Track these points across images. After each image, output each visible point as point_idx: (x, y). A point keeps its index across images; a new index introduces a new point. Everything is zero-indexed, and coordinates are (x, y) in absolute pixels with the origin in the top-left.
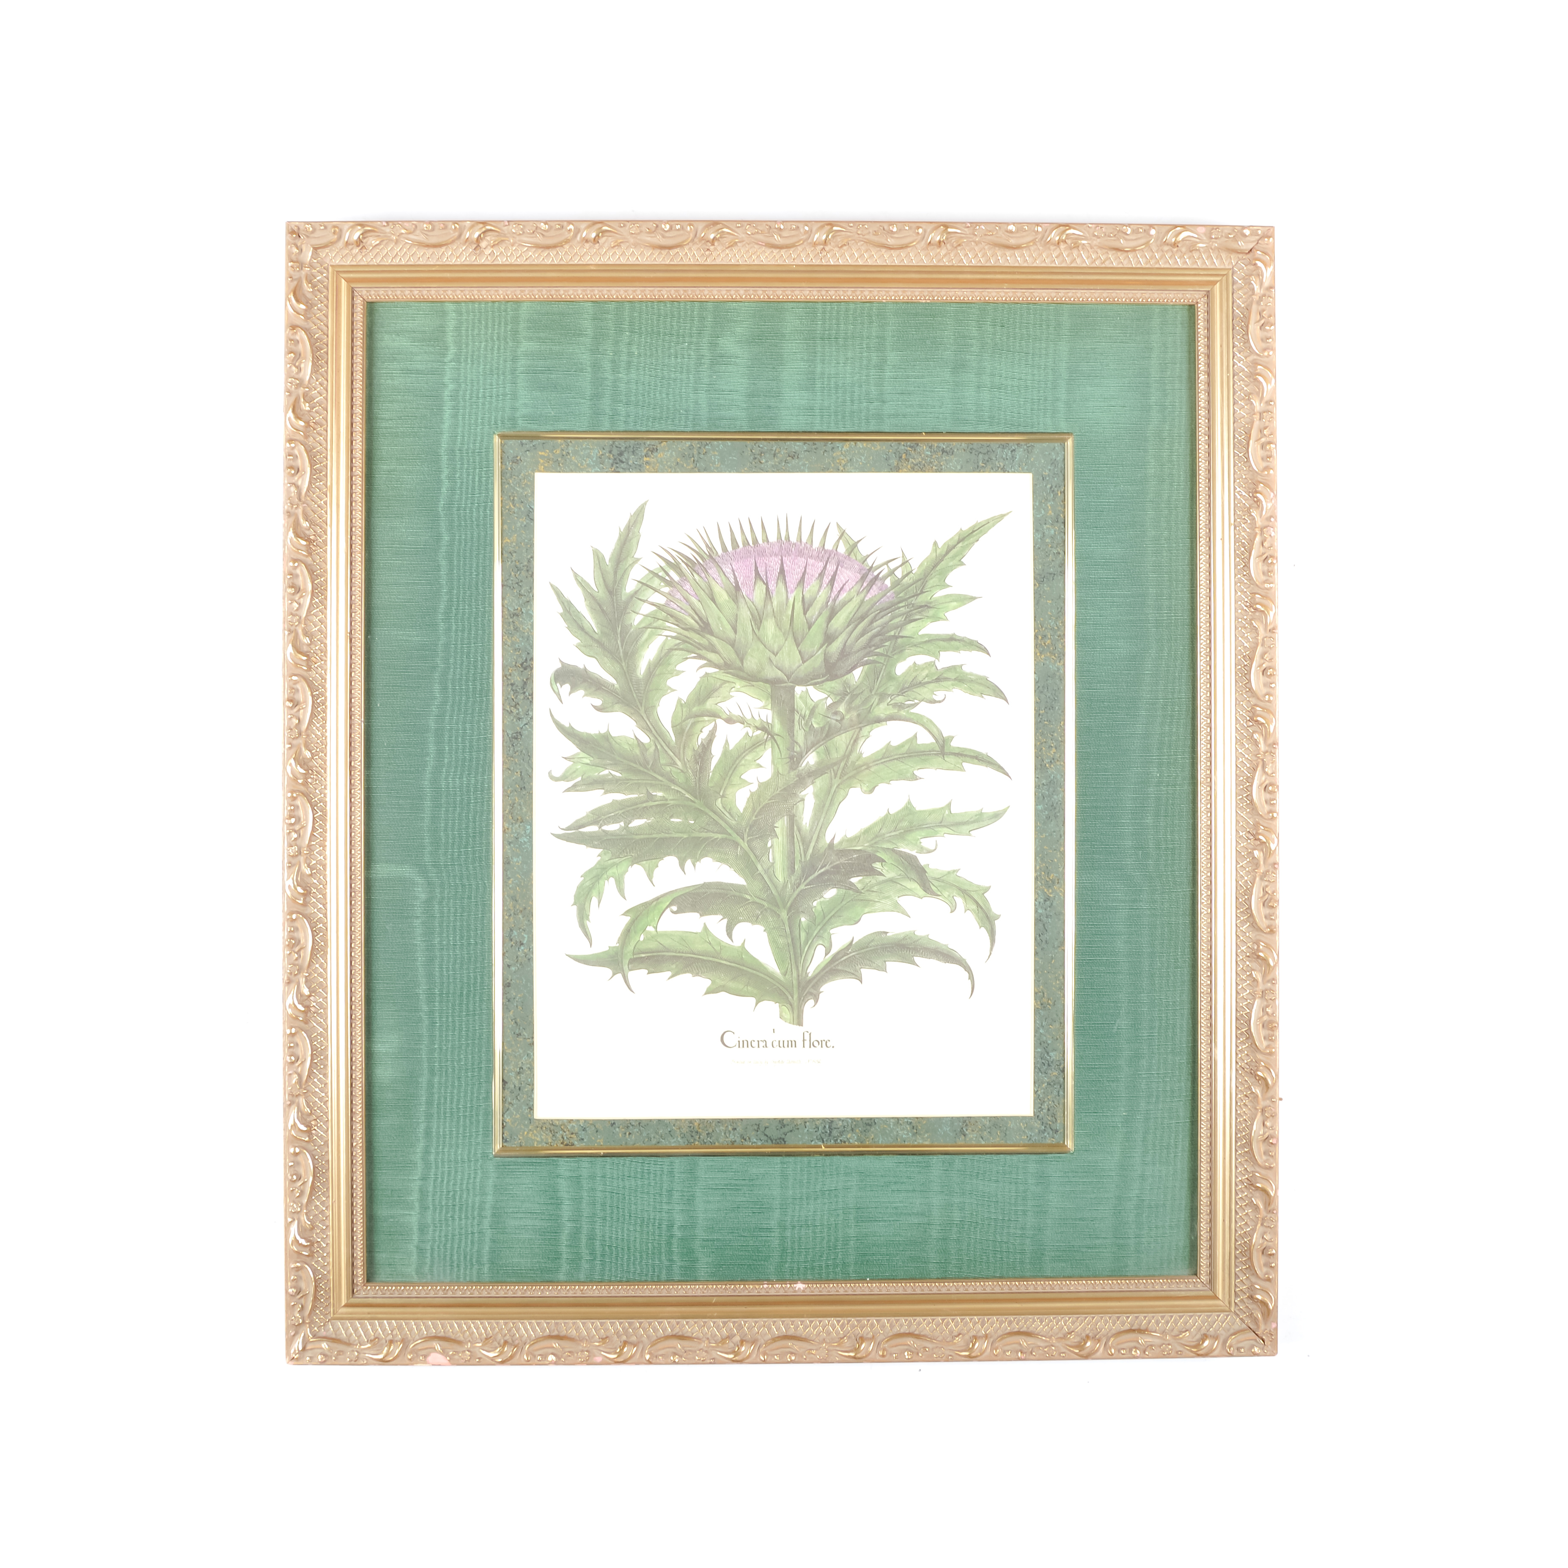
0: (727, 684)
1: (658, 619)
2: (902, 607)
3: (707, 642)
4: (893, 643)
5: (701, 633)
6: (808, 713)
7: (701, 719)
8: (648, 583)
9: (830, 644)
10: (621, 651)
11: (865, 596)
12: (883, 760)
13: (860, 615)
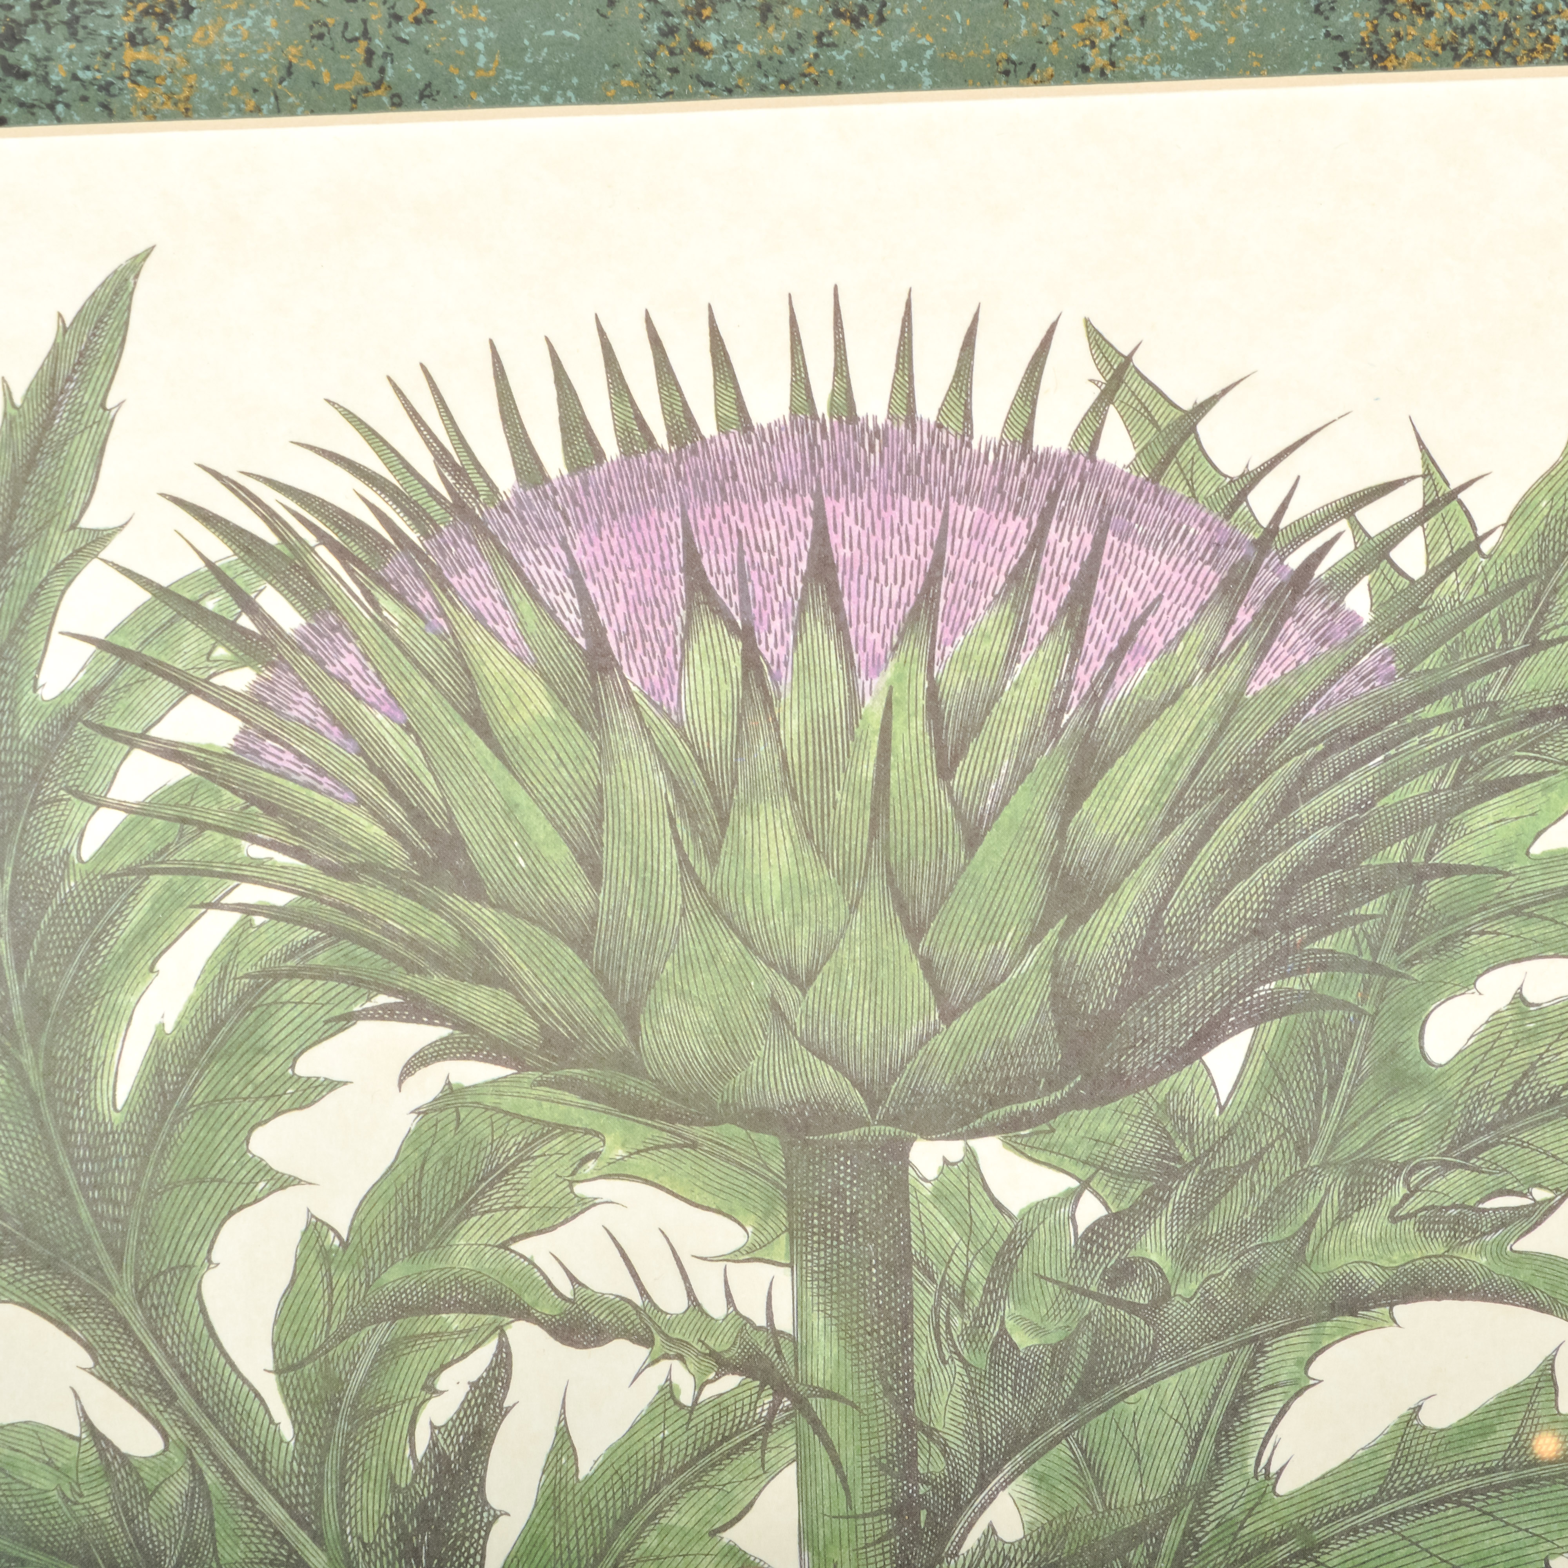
0: (558, 1143)
1: (203, 826)
2: (1440, 720)
3: (450, 932)
4: (1404, 900)
5: (421, 888)
6: (980, 1271)
7: (425, 1324)
8: (150, 652)
9: (1080, 918)
10: (15, 990)
11: (1248, 675)
12: (1384, 1509)
13: (1224, 767)
